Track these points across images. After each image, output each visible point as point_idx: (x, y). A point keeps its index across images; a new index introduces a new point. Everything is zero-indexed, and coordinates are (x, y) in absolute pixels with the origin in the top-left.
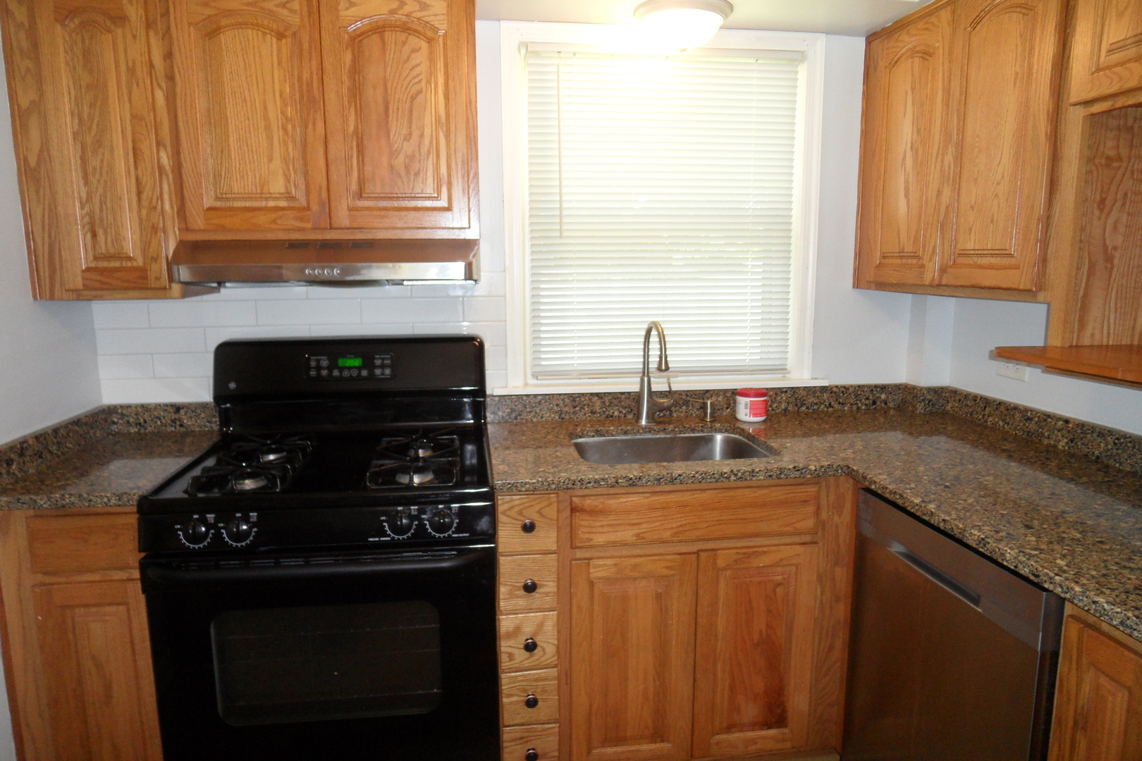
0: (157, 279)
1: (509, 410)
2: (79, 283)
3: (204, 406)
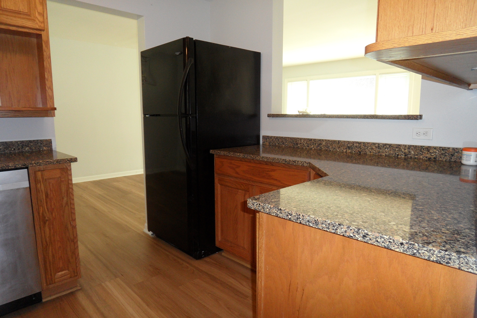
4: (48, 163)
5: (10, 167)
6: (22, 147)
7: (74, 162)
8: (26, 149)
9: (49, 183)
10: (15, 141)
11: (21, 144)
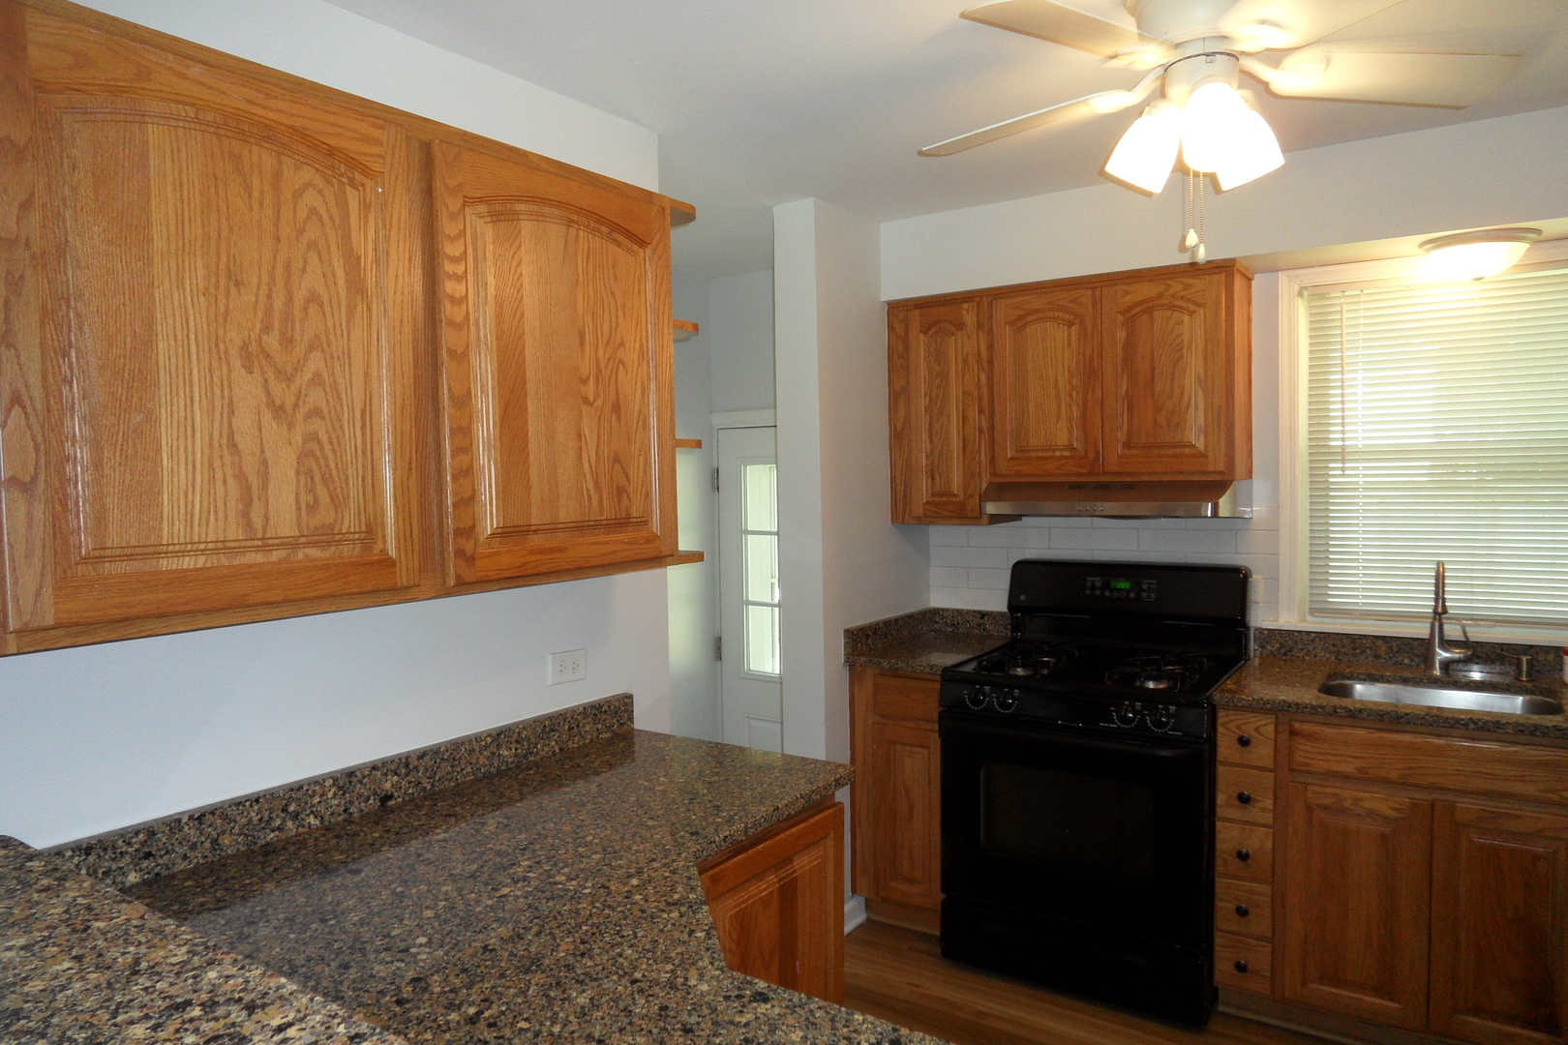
0: (973, 510)
1: (1278, 645)
2: (920, 512)
3: (1002, 614)
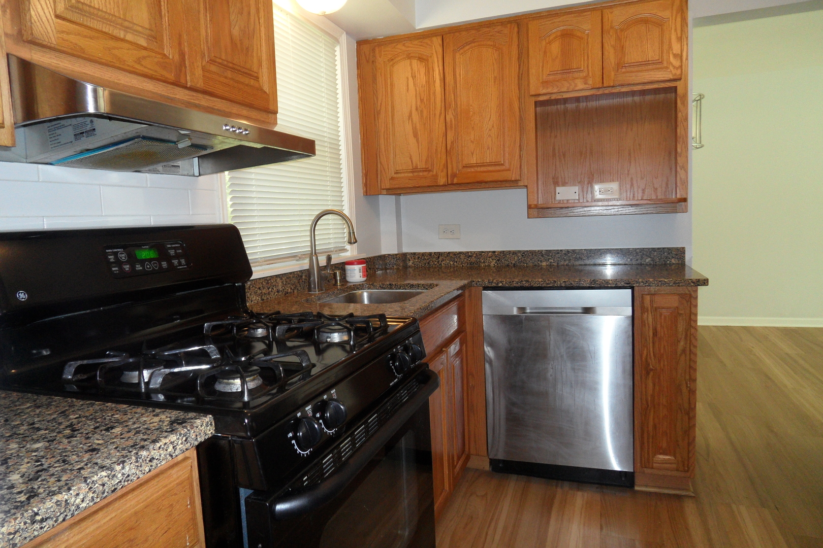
4: (661, 284)
5: (610, 284)
6: (642, 257)
7: (702, 285)
8: (647, 261)
9: (661, 315)
10: (633, 249)
11: (640, 252)
